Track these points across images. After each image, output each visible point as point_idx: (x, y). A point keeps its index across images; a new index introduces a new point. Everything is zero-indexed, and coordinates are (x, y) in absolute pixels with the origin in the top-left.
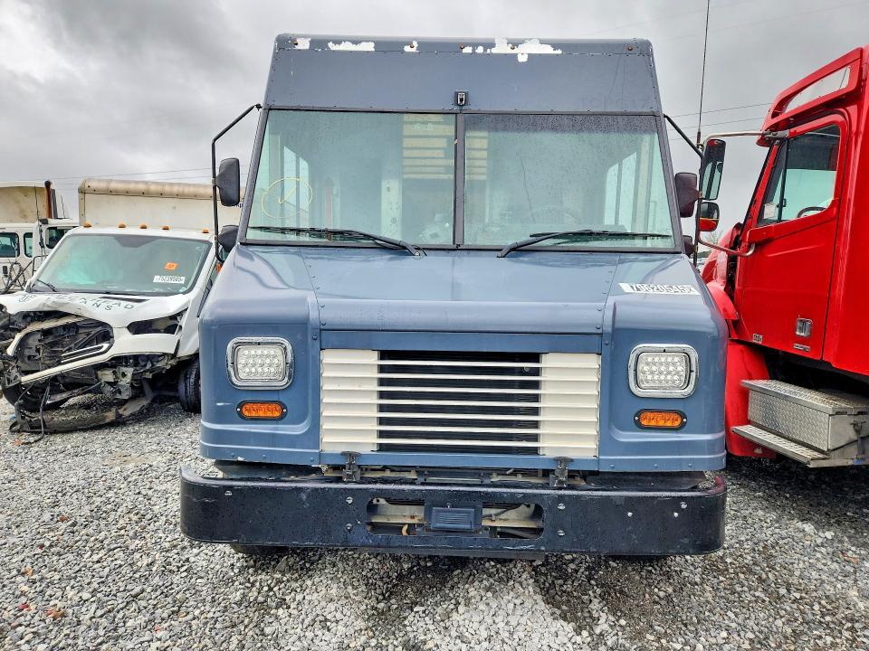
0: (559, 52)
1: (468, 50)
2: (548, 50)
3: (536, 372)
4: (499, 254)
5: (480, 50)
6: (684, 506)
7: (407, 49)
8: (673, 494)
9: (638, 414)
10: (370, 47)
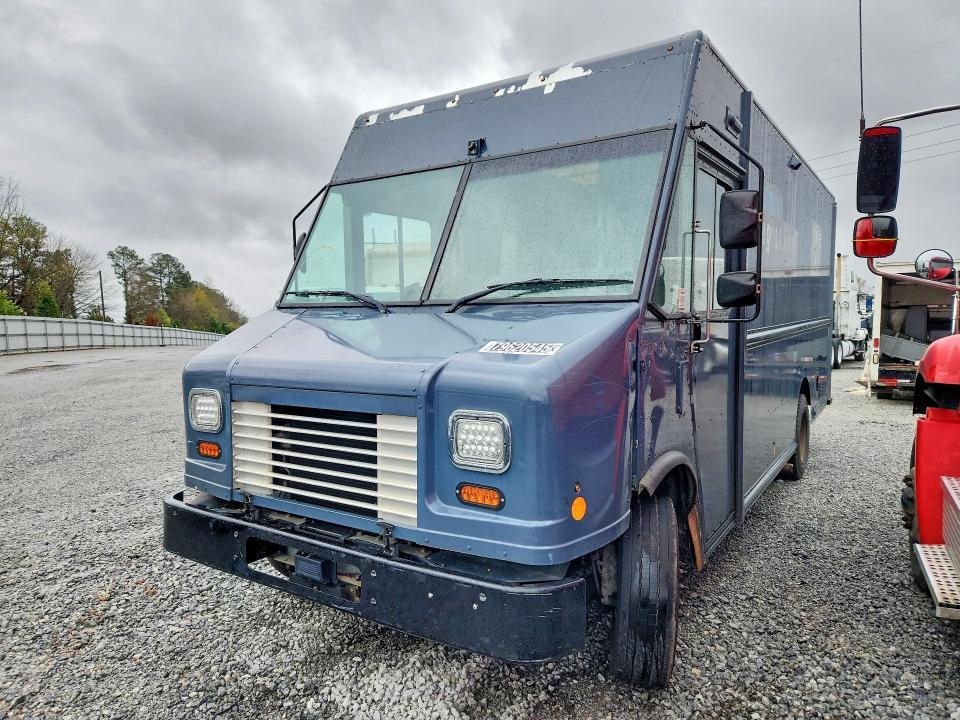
0: (590, 72)
1: (501, 93)
2: (579, 73)
3: (373, 433)
4: (447, 309)
5: (511, 90)
6: (483, 599)
7: (450, 105)
8: (474, 582)
9: (460, 487)
10: (419, 110)
